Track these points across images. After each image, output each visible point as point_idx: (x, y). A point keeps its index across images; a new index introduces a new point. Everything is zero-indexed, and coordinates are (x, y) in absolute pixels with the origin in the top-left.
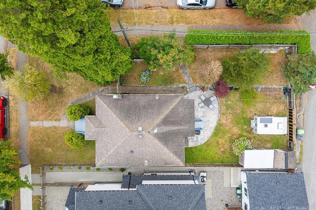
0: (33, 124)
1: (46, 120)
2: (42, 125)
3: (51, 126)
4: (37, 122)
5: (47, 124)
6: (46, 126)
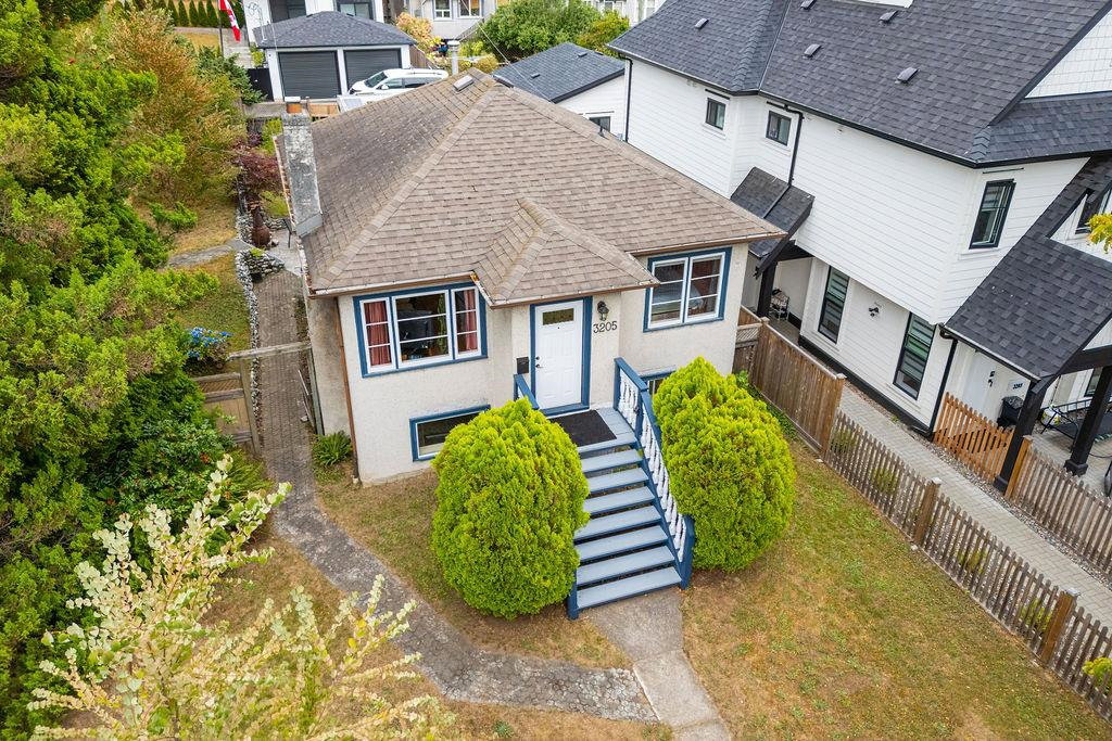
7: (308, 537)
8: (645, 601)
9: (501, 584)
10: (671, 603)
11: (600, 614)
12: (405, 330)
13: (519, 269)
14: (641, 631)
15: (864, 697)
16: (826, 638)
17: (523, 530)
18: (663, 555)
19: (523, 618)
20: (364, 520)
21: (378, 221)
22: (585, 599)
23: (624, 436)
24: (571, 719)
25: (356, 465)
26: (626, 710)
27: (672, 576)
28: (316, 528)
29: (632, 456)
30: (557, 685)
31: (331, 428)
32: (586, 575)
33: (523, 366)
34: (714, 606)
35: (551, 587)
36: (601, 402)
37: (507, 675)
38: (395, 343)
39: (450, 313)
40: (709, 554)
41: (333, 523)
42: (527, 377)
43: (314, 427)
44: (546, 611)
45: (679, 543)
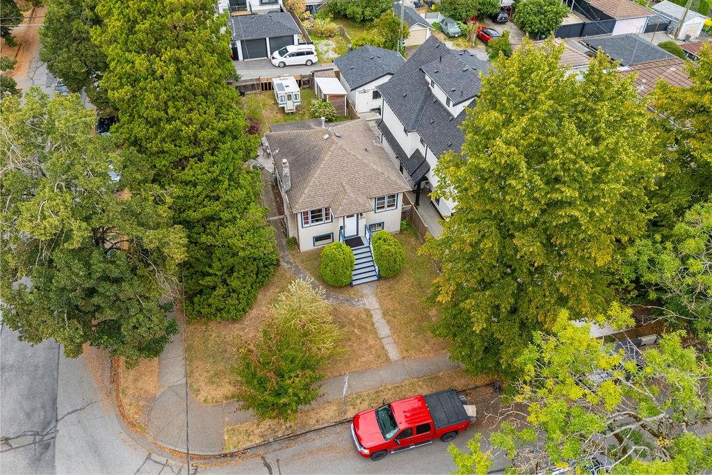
0: (393, 353)
1: (376, 333)
2: (390, 338)
3: (384, 322)
4: (387, 347)
5: (384, 330)
6: (388, 331)
7: (289, 266)
8: (369, 284)
9: (336, 280)
10: (375, 284)
11: (358, 287)
12: (312, 217)
13: (341, 208)
14: (367, 290)
15: (412, 305)
16: (408, 293)
17: (341, 270)
18: (374, 273)
19: (340, 287)
20: (302, 262)
21: (306, 191)
22: (354, 283)
23: (366, 244)
24: (349, 307)
25: (299, 246)
26: (361, 306)
27: (375, 278)
28: (291, 264)
29: (368, 250)
30: (347, 301)
31: (291, 235)
32: (354, 278)
33: (341, 228)
34: (384, 285)
35: (346, 281)
36: (361, 234)
37: (337, 299)
38: (310, 220)
39: (324, 213)
40: (383, 274)
41: (295, 263)
42: (342, 230)
43: (286, 234)
44: (345, 286)
45: (377, 270)
